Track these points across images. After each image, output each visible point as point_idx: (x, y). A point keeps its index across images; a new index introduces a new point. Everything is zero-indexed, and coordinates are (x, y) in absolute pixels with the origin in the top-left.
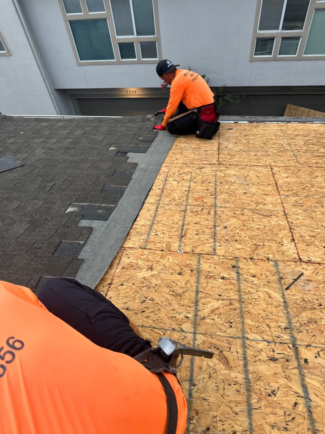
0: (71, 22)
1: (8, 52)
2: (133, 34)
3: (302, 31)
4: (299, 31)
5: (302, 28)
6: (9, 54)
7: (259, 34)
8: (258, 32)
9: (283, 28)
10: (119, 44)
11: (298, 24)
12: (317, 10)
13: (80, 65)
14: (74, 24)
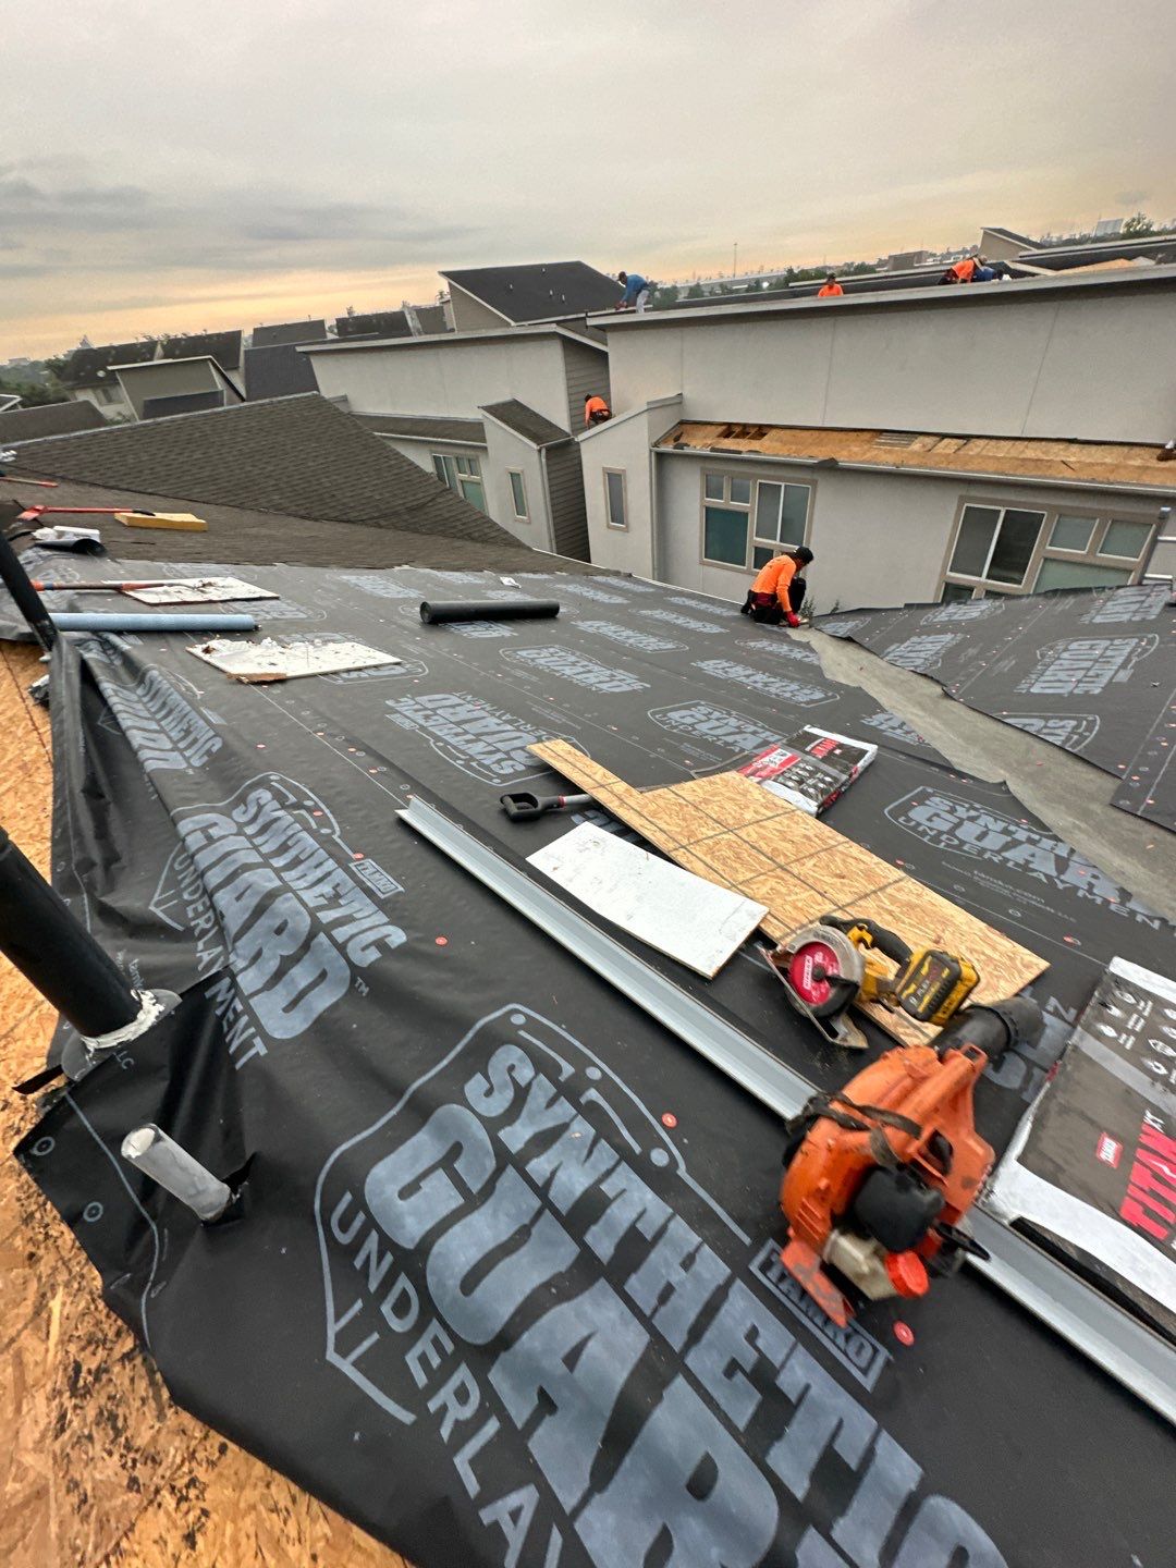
0: (708, 509)
1: (627, 527)
2: (775, 540)
3: (1021, 587)
4: (1015, 586)
5: (1020, 583)
6: (627, 530)
7: (949, 577)
8: (949, 573)
9: (988, 577)
10: (756, 548)
11: (1016, 576)
12: (1046, 559)
13: (703, 563)
14: (710, 513)
